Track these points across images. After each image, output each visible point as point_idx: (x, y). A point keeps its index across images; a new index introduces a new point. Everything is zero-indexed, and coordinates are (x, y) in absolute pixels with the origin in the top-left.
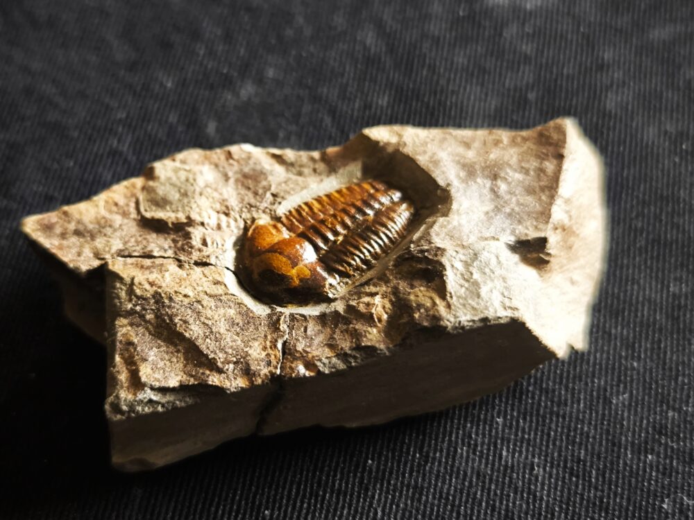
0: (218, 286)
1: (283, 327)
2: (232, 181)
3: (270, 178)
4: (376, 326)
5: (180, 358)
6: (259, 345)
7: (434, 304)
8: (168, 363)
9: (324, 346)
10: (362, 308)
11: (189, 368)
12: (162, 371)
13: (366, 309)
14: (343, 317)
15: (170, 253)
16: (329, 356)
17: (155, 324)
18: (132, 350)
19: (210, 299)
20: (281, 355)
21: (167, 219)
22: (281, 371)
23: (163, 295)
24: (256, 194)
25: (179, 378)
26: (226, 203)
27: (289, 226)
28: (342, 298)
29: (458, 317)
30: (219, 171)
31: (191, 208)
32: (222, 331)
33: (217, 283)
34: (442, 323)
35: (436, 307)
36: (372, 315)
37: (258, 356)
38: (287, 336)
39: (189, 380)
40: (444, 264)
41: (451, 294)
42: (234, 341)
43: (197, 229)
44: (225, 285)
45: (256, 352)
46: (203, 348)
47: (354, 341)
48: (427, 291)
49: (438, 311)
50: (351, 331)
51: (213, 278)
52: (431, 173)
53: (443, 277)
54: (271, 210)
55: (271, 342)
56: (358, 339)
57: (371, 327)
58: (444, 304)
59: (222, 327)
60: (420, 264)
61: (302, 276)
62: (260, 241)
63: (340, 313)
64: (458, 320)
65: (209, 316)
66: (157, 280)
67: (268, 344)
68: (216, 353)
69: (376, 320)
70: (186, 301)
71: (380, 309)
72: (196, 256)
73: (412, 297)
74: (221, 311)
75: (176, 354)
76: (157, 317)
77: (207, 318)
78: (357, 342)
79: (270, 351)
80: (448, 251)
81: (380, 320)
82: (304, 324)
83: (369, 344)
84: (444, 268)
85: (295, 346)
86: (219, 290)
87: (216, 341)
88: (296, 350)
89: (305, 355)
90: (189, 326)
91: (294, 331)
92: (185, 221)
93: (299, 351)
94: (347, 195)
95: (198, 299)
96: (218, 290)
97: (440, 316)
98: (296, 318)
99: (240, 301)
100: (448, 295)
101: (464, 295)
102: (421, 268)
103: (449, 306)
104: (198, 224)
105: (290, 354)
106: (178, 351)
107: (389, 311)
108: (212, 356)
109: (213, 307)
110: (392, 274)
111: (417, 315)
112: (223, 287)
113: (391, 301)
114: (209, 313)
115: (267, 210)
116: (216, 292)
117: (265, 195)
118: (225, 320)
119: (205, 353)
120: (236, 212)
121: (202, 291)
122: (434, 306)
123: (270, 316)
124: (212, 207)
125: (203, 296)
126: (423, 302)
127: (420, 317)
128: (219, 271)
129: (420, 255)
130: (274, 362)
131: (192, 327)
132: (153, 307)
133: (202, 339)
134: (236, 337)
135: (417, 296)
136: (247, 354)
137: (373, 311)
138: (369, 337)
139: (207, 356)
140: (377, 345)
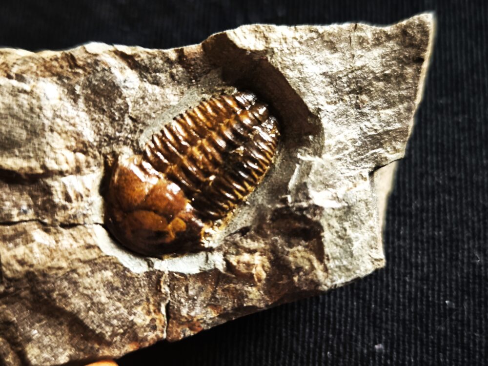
0: (92, 251)
1: (165, 289)
2: (81, 101)
3: (125, 92)
4: (255, 285)
5: (65, 330)
6: (142, 310)
7: (313, 268)
8: (52, 337)
9: (206, 307)
10: (242, 269)
11: (76, 341)
12: (49, 349)
13: (247, 269)
14: (224, 276)
15: (31, 214)
16: (212, 317)
17: (32, 300)
18: (14, 330)
19: (84, 265)
20: (166, 319)
21: (19, 170)
22: (168, 335)
23: (36, 273)
24: (112, 119)
25: (68, 353)
26: (82, 139)
27: (156, 164)
28: (219, 249)
29: (334, 281)
30: (64, 85)
31: (45, 152)
32: (104, 299)
33: (89, 247)
34: (320, 288)
35: (314, 271)
36: (252, 275)
37: (143, 323)
38: (169, 299)
39: (79, 355)
40: (322, 225)
41: (328, 256)
42: (118, 309)
43: (56, 180)
44: (99, 248)
45: (141, 318)
46: (87, 321)
47: (235, 301)
48: (305, 251)
49: (316, 277)
50: (232, 291)
51: (85, 242)
52: (302, 97)
53: (321, 239)
54: (132, 141)
55: (154, 305)
56: (239, 300)
57: (251, 286)
58: (321, 267)
59: (103, 296)
60: (299, 223)
61: (178, 230)
62: (129, 192)
63: (220, 272)
64: (334, 283)
65: (87, 285)
66: (26, 256)
67: (152, 308)
68: (102, 328)
69: (256, 280)
70: (61, 273)
71: (259, 268)
72: (60, 217)
73: (291, 258)
74: (98, 276)
75: (60, 327)
76: (32, 292)
77: (86, 288)
78: (239, 302)
79: (153, 315)
80: (326, 209)
81: (260, 280)
82: (185, 283)
83: (250, 304)
84: (321, 229)
85: (179, 310)
86: (93, 254)
87: (100, 313)
88: (181, 315)
89: (190, 319)
90: (69, 300)
91: (175, 292)
92: (41, 171)
93: (184, 316)
94: (214, 118)
95: (73, 268)
96: (91, 254)
97: (319, 281)
98: (176, 278)
99: (115, 261)
100: (326, 258)
101: (339, 256)
102: (299, 228)
103: (326, 270)
104: (56, 174)
105: (175, 319)
106: (61, 324)
107: (268, 270)
108: (98, 331)
109: (89, 274)
110: (270, 228)
111: (296, 279)
112: (96, 250)
113: (269, 259)
114: (87, 281)
115: (129, 141)
116: (91, 257)
117: (123, 121)
118: (104, 286)
119: (91, 327)
120: (95, 148)
121: (76, 259)
122: (313, 270)
123: (148, 275)
124: (67, 147)
125: (77, 264)
126: (302, 265)
127: (299, 280)
128: (89, 231)
129: (298, 213)
130: (159, 326)
131: (73, 300)
132: (28, 285)
133: (84, 311)
134: (118, 304)
135: (296, 257)
136: (133, 324)
137: (254, 271)
138: (251, 296)
139: (93, 331)
140: (258, 305)
